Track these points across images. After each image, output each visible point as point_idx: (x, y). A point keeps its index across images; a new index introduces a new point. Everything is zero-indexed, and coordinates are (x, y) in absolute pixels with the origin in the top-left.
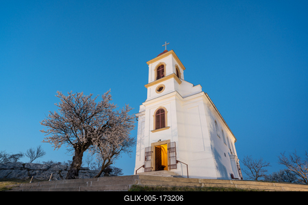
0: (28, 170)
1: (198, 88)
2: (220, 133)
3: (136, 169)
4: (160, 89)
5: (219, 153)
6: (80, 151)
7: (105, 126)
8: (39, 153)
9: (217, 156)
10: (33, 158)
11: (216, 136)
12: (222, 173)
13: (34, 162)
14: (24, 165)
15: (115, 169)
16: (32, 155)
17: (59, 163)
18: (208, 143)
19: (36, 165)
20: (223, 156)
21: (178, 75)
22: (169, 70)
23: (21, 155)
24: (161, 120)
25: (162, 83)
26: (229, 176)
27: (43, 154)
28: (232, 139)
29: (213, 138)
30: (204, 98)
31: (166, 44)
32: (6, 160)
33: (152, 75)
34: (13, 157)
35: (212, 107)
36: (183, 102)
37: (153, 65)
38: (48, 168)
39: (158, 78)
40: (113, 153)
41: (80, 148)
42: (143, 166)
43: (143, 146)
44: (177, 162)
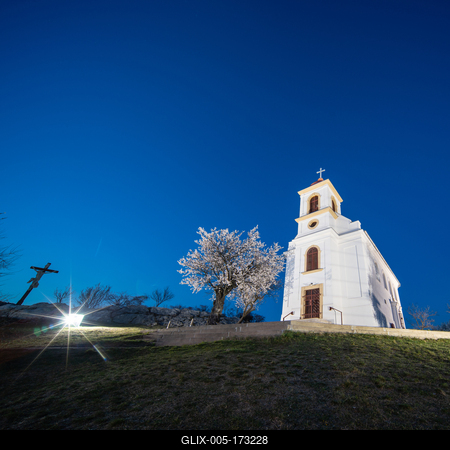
0: (155, 315)
1: (358, 224)
2: (379, 276)
3: (282, 316)
4: (313, 225)
5: (378, 299)
6: (222, 294)
7: (249, 267)
8: (167, 296)
9: (376, 303)
10: (159, 301)
11: (375, 279)
12: (380, 323)
13: (161, 306)
14: (150, 309)
15: (257, 316)
16: (158, 297)
17: (190, 308)
18: (367, 288)
20: (382, 303)
21: (334, 209)
22: (324, 203)
24: (313, 260)
25: (314, 217)
26: (389, 325)
27: (171, 297)
28: (395, 284)
29: (372, 282)
30: (363, 236)
31: (321, 171)
32: (128, 302)
33: (304, 207)
34: (136, 299)
35: (373, 247)
36: (339, 240)
37: (305, 195)
38: (178, 313)
39: (311, 211)
40: (257, 297)
41: (222, 291)
42: (292, 313)
43: (291, 290)
44: (331, 308)
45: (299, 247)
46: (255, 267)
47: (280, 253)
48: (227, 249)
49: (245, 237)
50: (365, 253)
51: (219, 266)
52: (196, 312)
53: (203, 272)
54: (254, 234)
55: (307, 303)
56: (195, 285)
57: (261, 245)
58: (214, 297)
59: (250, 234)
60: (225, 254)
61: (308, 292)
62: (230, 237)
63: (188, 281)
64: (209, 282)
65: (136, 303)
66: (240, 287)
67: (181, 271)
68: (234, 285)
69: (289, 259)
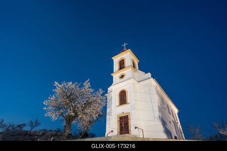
0: (30, 135)
1: (149, 75)
2: (165, 106)
3: (106, 134)
4: (122, 77)
5: (165, 120)
6: (70, 122)
7: (85, 104)
8: (37, 124)
9: (164, 123)
10: (32, 127)
11: (163, 108)
12: (168, 136)
13: (33, 130)
14: (27, 132)
15: (91, 134)
16: (32, 125)
17: (51, 130)
18: (157, 114)
19: (35, 132)
20: (168, 123)
21: (134, 66)
22: (128, 63)
23: (25, 125)
24: (123, 98)
25: (123, 72)
26: (174, 137)
27: (39, 124)
28: (176, 111)
29: (161, 110)
30: (153, 82)
31: (125, 45)
32: (14, 128)
33: (116, 66)
34: (19, 126)
35: (159, 88)
36: (138, 85)
37: (116, 60)
38: (44, 134)
39: (120, 69)
40: (90, 122)
41: (69, 119)
42: (112, 131)
43: (111, 117)
44: (136, 128)
45: (114, 91)
46: (88, 104)
47: (103, 95)
48: (71, 94)
49: (82, 86)
50: (155, 92)
51: (67, 104)
52: (54, 133)
53: (58, 108)
54: (87, 84)
55: (121, 124)
56: (54, 116)
57: (92, 90)
58: (64, 123)
59: (85, 84)
60: (71, 97)
61: (121, 118)
62: (73, 86)
63: (49, 114)
64: (62, 114)
65: (19, 128)
66: (80, 116)
67: (45, 108)
68: (76, 115)
69: (109, 98)
